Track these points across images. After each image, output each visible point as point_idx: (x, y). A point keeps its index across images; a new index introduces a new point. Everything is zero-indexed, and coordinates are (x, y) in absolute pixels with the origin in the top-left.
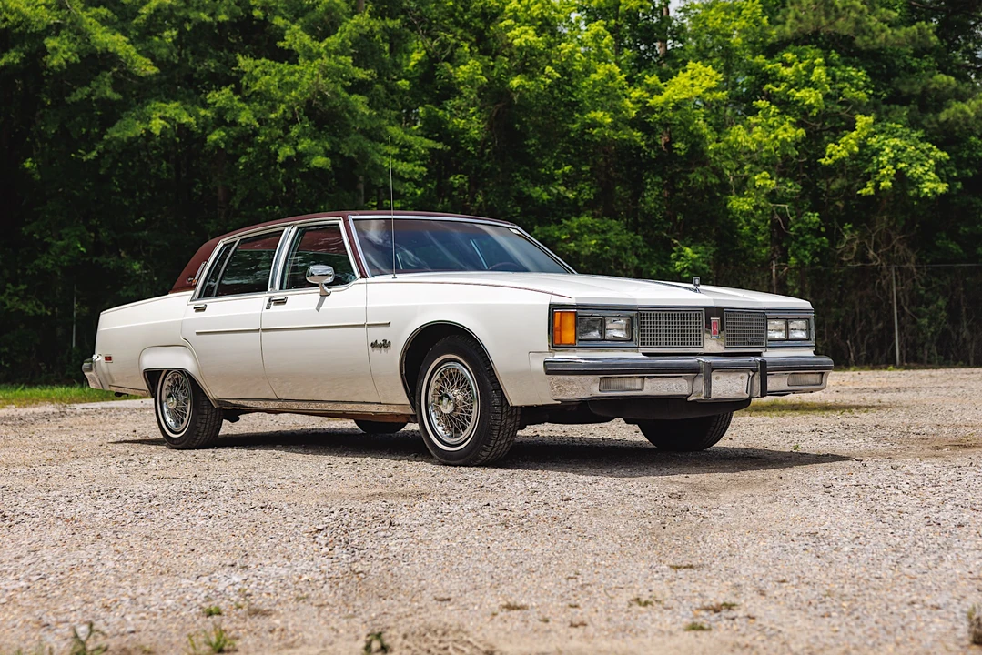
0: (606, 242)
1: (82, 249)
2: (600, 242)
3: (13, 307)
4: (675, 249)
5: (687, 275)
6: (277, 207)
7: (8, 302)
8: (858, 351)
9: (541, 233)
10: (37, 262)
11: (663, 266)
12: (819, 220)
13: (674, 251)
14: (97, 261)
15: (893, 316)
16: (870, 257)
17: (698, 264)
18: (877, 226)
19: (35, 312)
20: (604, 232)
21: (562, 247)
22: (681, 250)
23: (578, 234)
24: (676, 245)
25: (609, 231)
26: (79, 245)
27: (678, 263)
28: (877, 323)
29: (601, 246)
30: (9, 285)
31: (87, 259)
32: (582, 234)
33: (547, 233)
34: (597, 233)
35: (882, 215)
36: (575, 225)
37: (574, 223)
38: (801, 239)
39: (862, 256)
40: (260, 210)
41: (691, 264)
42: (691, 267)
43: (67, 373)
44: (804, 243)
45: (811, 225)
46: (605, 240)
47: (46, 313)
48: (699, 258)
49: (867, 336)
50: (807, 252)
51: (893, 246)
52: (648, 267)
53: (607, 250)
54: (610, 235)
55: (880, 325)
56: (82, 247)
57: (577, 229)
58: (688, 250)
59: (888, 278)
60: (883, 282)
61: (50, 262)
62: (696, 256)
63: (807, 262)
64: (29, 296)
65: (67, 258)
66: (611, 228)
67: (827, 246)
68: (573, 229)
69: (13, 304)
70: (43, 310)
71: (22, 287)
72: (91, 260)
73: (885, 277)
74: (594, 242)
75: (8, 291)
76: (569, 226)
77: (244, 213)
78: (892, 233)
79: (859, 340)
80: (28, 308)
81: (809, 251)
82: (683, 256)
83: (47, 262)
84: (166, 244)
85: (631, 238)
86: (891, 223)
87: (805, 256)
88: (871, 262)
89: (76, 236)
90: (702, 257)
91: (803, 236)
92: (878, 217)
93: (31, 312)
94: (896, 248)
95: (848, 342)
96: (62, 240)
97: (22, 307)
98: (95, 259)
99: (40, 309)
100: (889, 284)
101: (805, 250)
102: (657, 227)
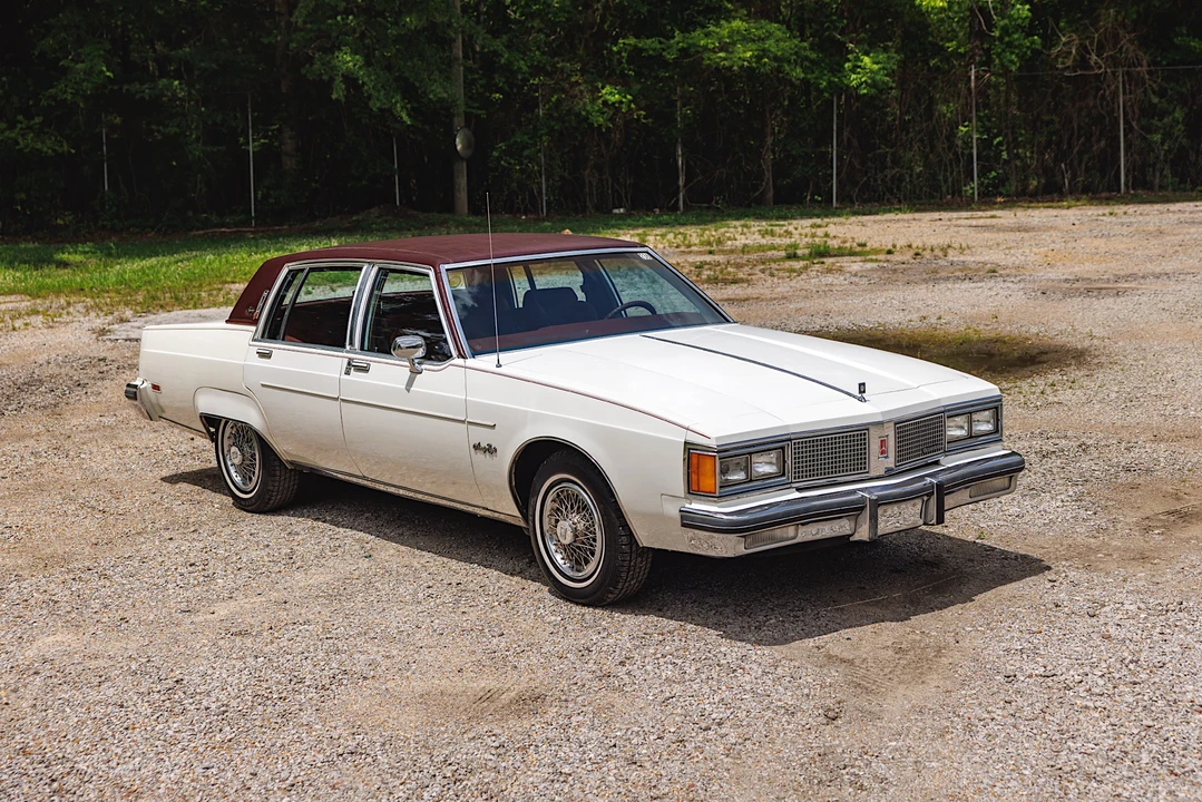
0: (765, 52)
1: (108, 74)
2: (756, 53)
3: (27, 146)
4: (850, 56)
5: (865, 91)
6: (351, 17)
7: (20, 140)
8: (1074, 176)
9: (683, 42)
10: (53, 91)
11: (835, 76)
12: (1030, 14)
13: (849, 61)
14: (127, 90)
15: (1119, 130)
16: (1092, 63)
17: (878, 77)
18: (1101, 23)
19: (54, 150)
20: (761, 39)
21: (709, 59)
22: (857, 59)
23: (729, 43)
24: (852, 52)
25: (767, 38)
26: (104, 69)
27: (853, 76)
28: (1099, 141)
29: (759, 58)
30: (20, 117)
31: (116, 87)
32: (734, 44)
33: (690, 41)
34: (754, 41)
35: (1107, 9)
36: (726, 32)
37: (724, 29)
38: (1007, 39)
39: (1083, 62)
40: (330, 21)
41: (869, 77)
42: (869, 81)
43: (100, 222)
44: (1010, 45)
45: (1020, 21)
46: (763, 50)
47: (69, 152)
48: (880, 69)
49: (1086, 158)
50: (1013, 57)
51: (1122, 47)
52: (816, 78)
53: (765, 63)
54: (770, 44)
55: (1103, 143)
56: (108, 71)
57: (729, 37)
58: (866, 60)
59: (1113, 87)
60: (1108, 92)
61: (70, 91)
62: (876, 67)
63: (1014, 68)
64: (46, 130)
65: (90, 85)
66: (770, 35)
67: (1039, 47)
68: (723, 37)
69: (28, 142)
70: (66, 148)
71: (38, 120)
72: (121, 88)
73: (1108, 86)
74: (749, 54)
75: (19, 126)
76: (717, 33)
77: (309, 26)
78: (1121, 32)
79: (1076, 163)
80: (46, 146)
81: (1017, 55)
82: (860, 67)
83: (66, 92)
84: (214, 66)
85: (796, 46)
86: (1120, 18)
87: (1012, 62)
88: (1092, 68)
89: (100, 56)
90: (884, 68)
91: (1009, 35)
92: (1103, 11)
93: (50, 151)
94: (1124, 49)
95: (1063, 165)
96: (83, 62)
97: (39, 146)
98: (125, 87)
99: (62, 146)
100: (1115, 95)
101: (1012, 53)
102: (829, 27)
